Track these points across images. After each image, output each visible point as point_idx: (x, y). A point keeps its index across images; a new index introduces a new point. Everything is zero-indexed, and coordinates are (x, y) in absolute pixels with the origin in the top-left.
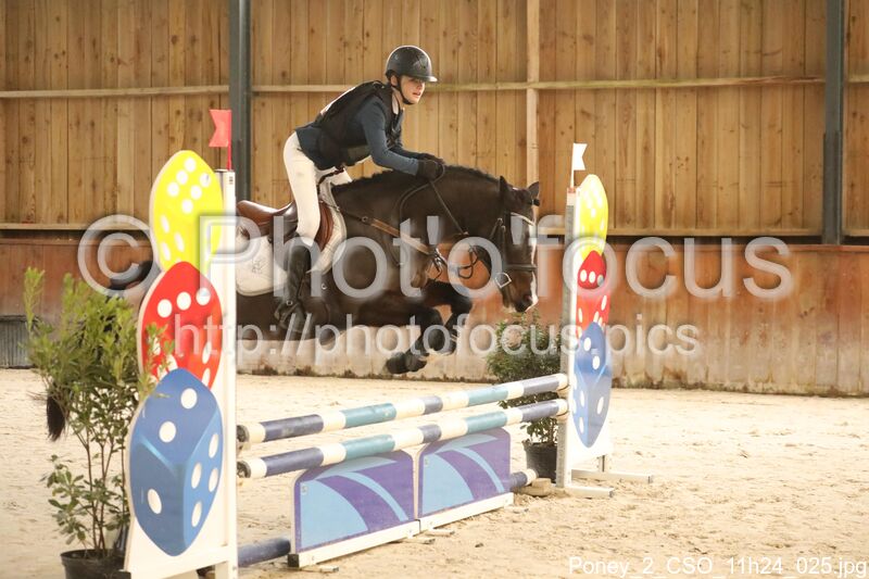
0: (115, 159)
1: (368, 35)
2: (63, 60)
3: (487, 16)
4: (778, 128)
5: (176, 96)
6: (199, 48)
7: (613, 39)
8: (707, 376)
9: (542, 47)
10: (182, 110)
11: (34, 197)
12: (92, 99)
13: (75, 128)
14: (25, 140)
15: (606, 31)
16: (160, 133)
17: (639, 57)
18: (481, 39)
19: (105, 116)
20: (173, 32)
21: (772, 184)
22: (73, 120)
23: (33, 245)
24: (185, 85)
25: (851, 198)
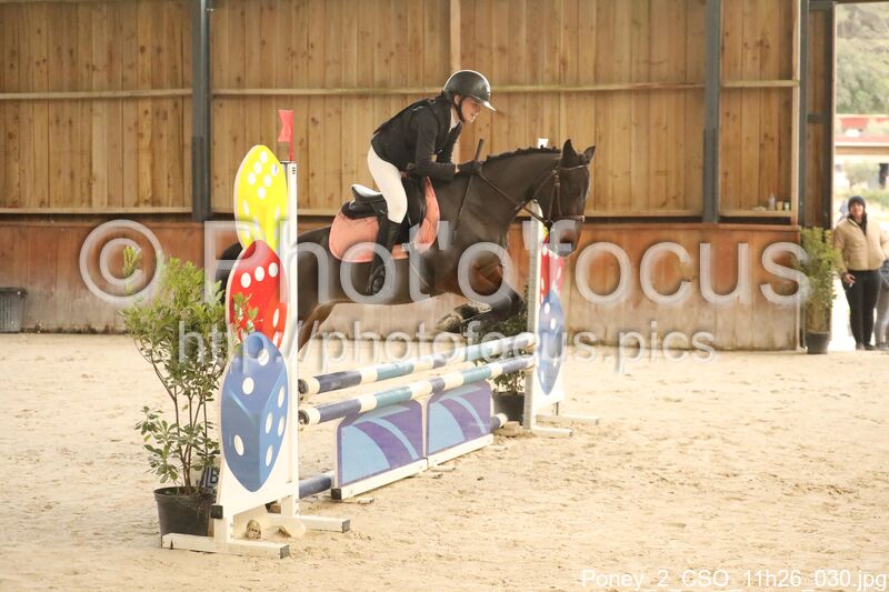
0: (91, 152)
1: (312, 46)
2: (44, 67)
3: (415, 30)
4: (663, 126)
5: (145, 98)
6: (165, 57)
7: (523, 51)
8: (606, 334)
9: (463, 57)
10: (150, 110)
11: (19, 185)
12: (71, 100)
13: (55, 125)
14: (11, 136)
15: (517, 44)
16: (130, 129)
17: (546, 65)
18: (411, 50)
19: (82, 115)
20: (141, 43)
21: (658, 172)
22: (53, 119)
23: (19, 226)
24: (152, 88)
25: (725, 185)
